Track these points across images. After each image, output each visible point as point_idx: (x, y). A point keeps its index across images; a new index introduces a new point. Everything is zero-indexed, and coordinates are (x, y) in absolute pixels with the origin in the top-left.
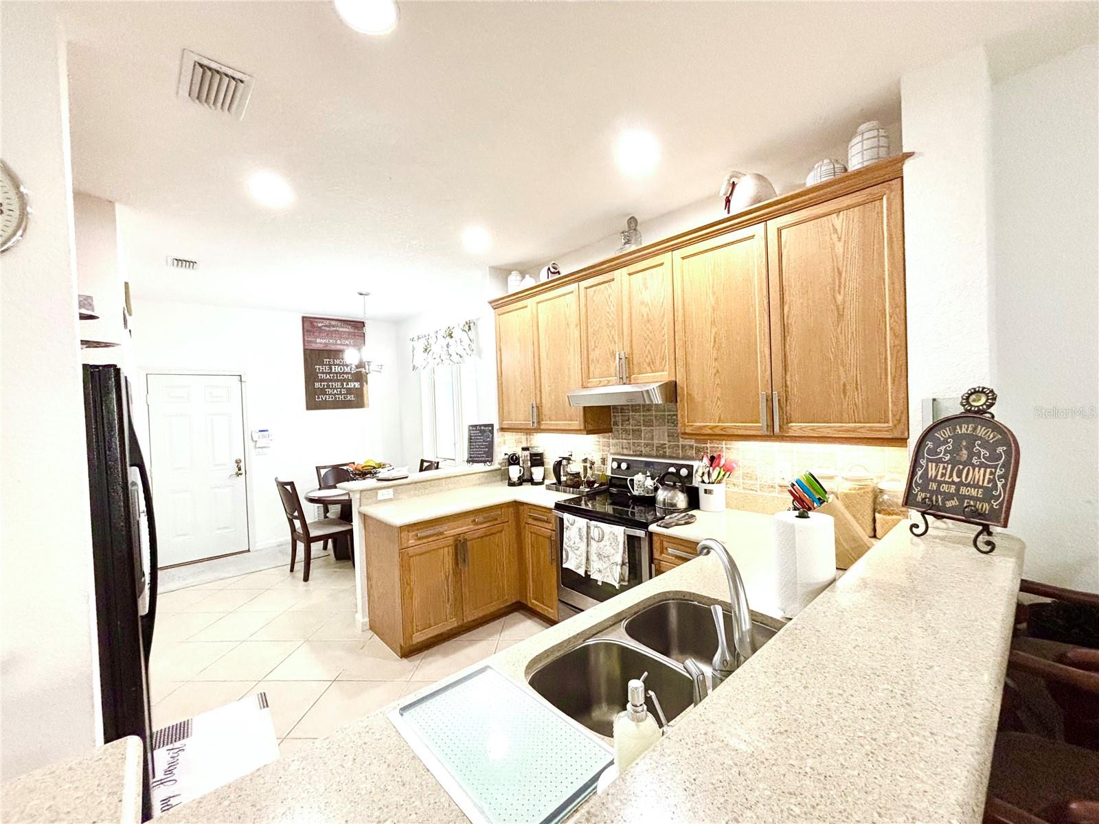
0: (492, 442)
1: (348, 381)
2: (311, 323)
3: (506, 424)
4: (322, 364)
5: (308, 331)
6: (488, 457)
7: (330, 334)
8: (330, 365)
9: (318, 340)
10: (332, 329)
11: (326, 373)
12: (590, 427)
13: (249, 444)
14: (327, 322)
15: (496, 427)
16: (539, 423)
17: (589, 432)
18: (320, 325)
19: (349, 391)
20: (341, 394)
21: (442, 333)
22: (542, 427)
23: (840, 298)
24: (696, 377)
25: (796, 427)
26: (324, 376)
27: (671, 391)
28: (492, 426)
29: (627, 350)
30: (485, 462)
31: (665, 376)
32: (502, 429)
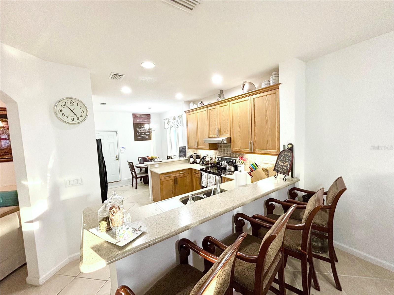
0: (186, 152)
1: (146, 132)
2: (135, 115)
3: (189, 146)
4: (139, 128)
5: (134, 118)
6: (185, 156)
7: (140, 118)
8: (141, 128)
9: (137, 120)
10: (141, 117)
11: (140, 130)
12: (211, 148)
13: (119, 151)
14: (140, 115)
15: (187, 147)
16: (198, 147)
17: (210, 150)
18: (138, 116)
19: (146, 135)
20: (144, 136)
21: (172, 118)
22: (199, 148)
23: (267, 118)
24: (235, 136)
25: (257, 151)
26: (139, 131)
27: (229, 140)
28: (186, 147)
29: (219, 128)
30: (184, 157)
31: (228, 136)
32: (188, 148)
